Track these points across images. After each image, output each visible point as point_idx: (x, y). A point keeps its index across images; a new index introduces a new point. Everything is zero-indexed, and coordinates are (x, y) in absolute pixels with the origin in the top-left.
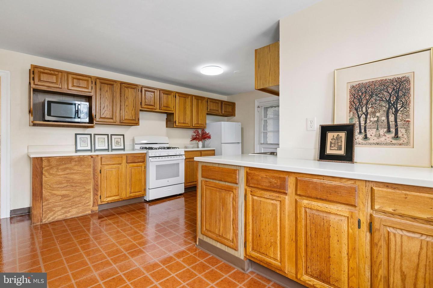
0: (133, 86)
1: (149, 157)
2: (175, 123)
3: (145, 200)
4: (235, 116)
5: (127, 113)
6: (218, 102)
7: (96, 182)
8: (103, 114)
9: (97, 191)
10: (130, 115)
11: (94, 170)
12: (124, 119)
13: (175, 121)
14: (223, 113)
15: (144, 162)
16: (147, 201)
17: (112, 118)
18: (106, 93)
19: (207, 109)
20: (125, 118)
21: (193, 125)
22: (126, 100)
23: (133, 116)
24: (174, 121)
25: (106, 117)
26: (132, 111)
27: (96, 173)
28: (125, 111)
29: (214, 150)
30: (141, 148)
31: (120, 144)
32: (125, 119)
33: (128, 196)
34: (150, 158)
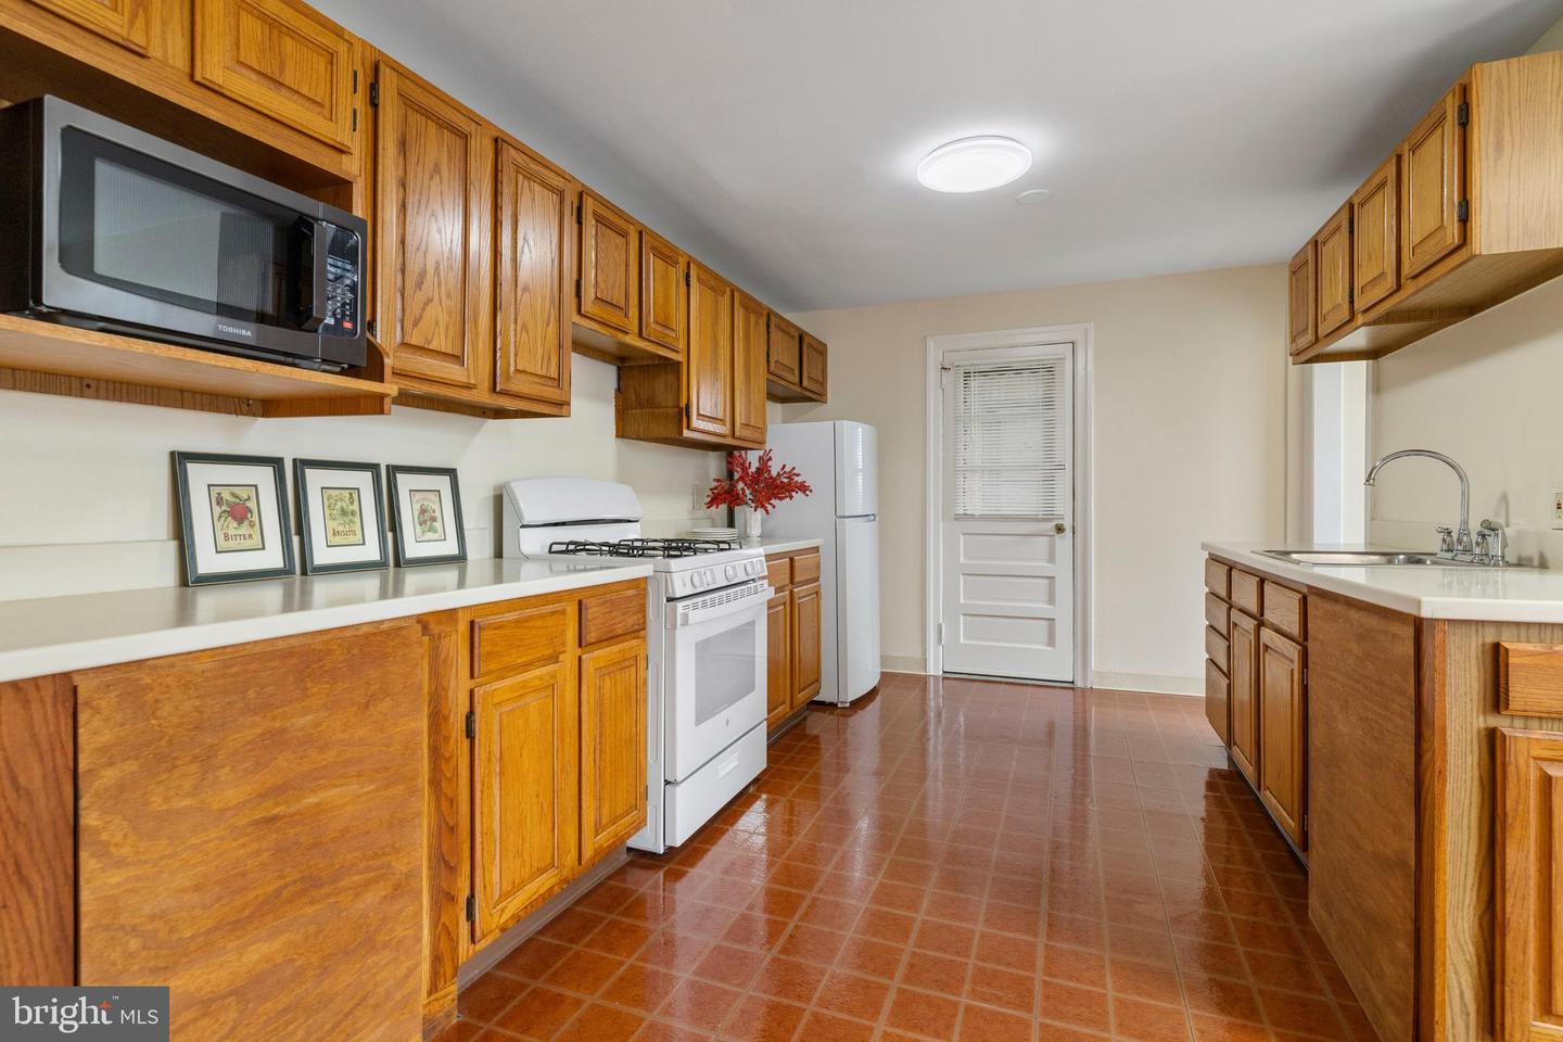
0: (552, 175)
1: (669, 600)
2: (688, 417)
3: (629, 850)
4: (826, 402)
5: (524, 334)
6: (793, 331)
7: (445, 805)
8: (416, 324)
9: (452, 870)
10: (540, 352)
11: (437, 719)
12: (512, 369)
13: (688, 406)
14: (805, 383)
15: (644, 629)
16: (652, 855)
17: (458, 359)
18: (431, 178)
19: (768, 362)
20: (520, 367)
21: (737, 434)
22: (523, 252)
23: (549, 358)
24: (684, 406)
25: (431, 347)
26: (548, 324)
27: (447, 739)
28: (516, 322)
29: (816, 549)
30: (555, 548)
31: (438, 525)
32: (517, 371)
33: (588, 853)
34: (680, 605)
